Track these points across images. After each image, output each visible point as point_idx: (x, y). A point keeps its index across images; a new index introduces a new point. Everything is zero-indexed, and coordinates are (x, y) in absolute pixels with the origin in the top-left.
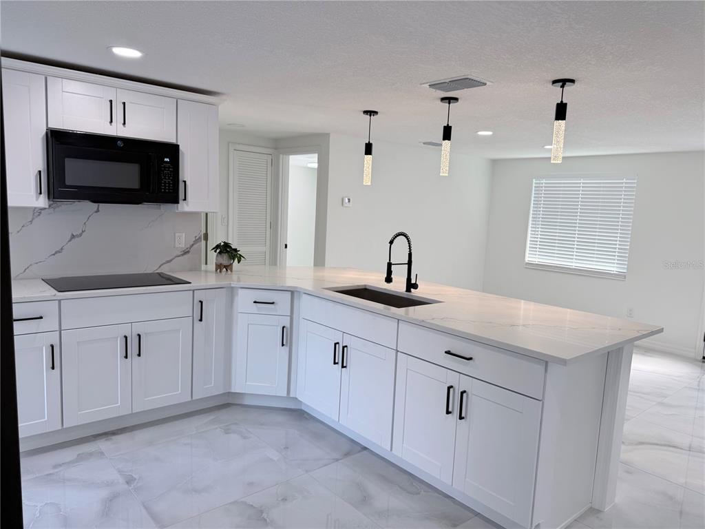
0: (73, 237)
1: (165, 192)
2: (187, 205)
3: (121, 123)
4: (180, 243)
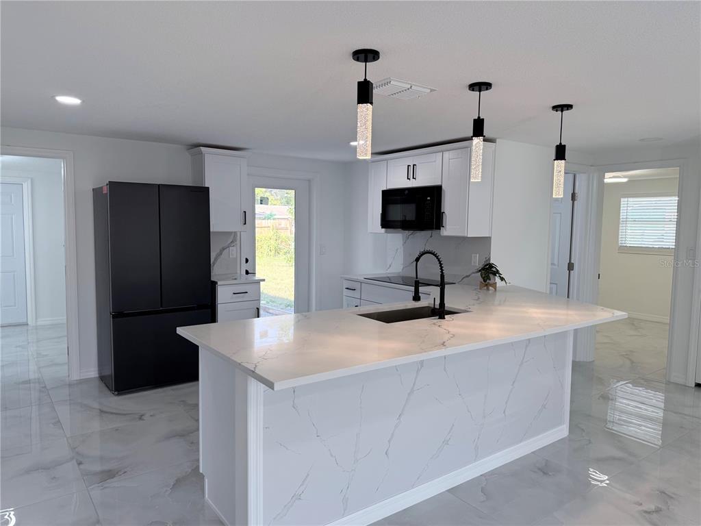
2: (446, 230)
3: (413, 178)
4: (474, 263)
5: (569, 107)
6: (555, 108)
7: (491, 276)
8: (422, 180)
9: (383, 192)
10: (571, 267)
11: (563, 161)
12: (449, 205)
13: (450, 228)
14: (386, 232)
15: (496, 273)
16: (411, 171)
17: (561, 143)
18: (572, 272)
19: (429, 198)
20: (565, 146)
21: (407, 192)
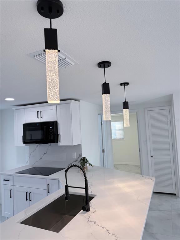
0: (44, 154)
1: (51, 139)
2: (61, 143)
3: (41, 117)
4: (74, 157)
5: (128, 84)
6: (121, 84)
7: (85, 164)
8: (46, 118)
9: (24, 125)
10: (103, 151)
11: (128, 109)
12: (61, 130)
13: (63, 142)
14: (26, 145)
15: (87, 162)
16: (40, 114)
17: (125, 101)
18: (104, 153)
19: (51, 127)
20: (128, 102)
21: (38, 125)
